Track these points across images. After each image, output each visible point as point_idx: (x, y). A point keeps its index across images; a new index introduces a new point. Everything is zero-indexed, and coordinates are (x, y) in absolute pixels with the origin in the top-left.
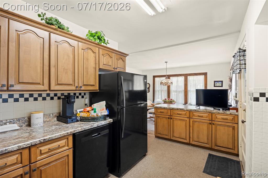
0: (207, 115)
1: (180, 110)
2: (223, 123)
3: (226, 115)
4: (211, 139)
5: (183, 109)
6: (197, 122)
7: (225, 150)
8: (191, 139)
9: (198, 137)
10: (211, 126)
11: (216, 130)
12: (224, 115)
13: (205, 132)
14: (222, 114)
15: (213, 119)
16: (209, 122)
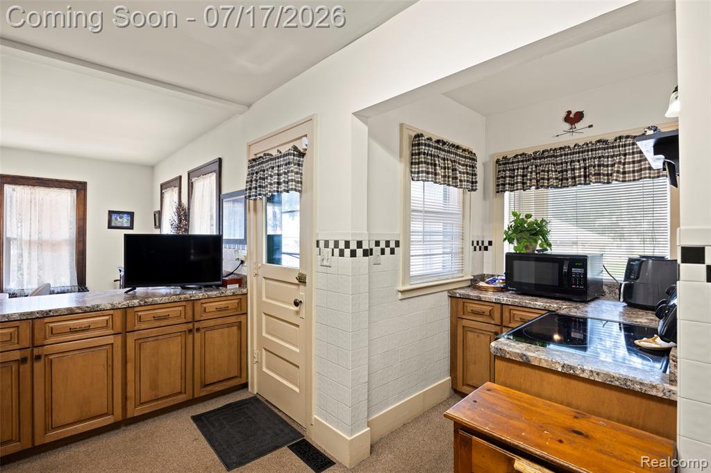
0: (181, 308)
1: (86, 312)
2: (219, 321)
3: (224, 298)
4: (191, 373)
5: (98, 306)
6: (150, 339)
7: (222, 388)
8: (128, 402)
9: (154, 386)
10: (190, 337)
11: (204, 345)
12: (221, 299)
13: (176, 361)
14: (218, 299)
15: (197, 318)
16: (185, 327)
